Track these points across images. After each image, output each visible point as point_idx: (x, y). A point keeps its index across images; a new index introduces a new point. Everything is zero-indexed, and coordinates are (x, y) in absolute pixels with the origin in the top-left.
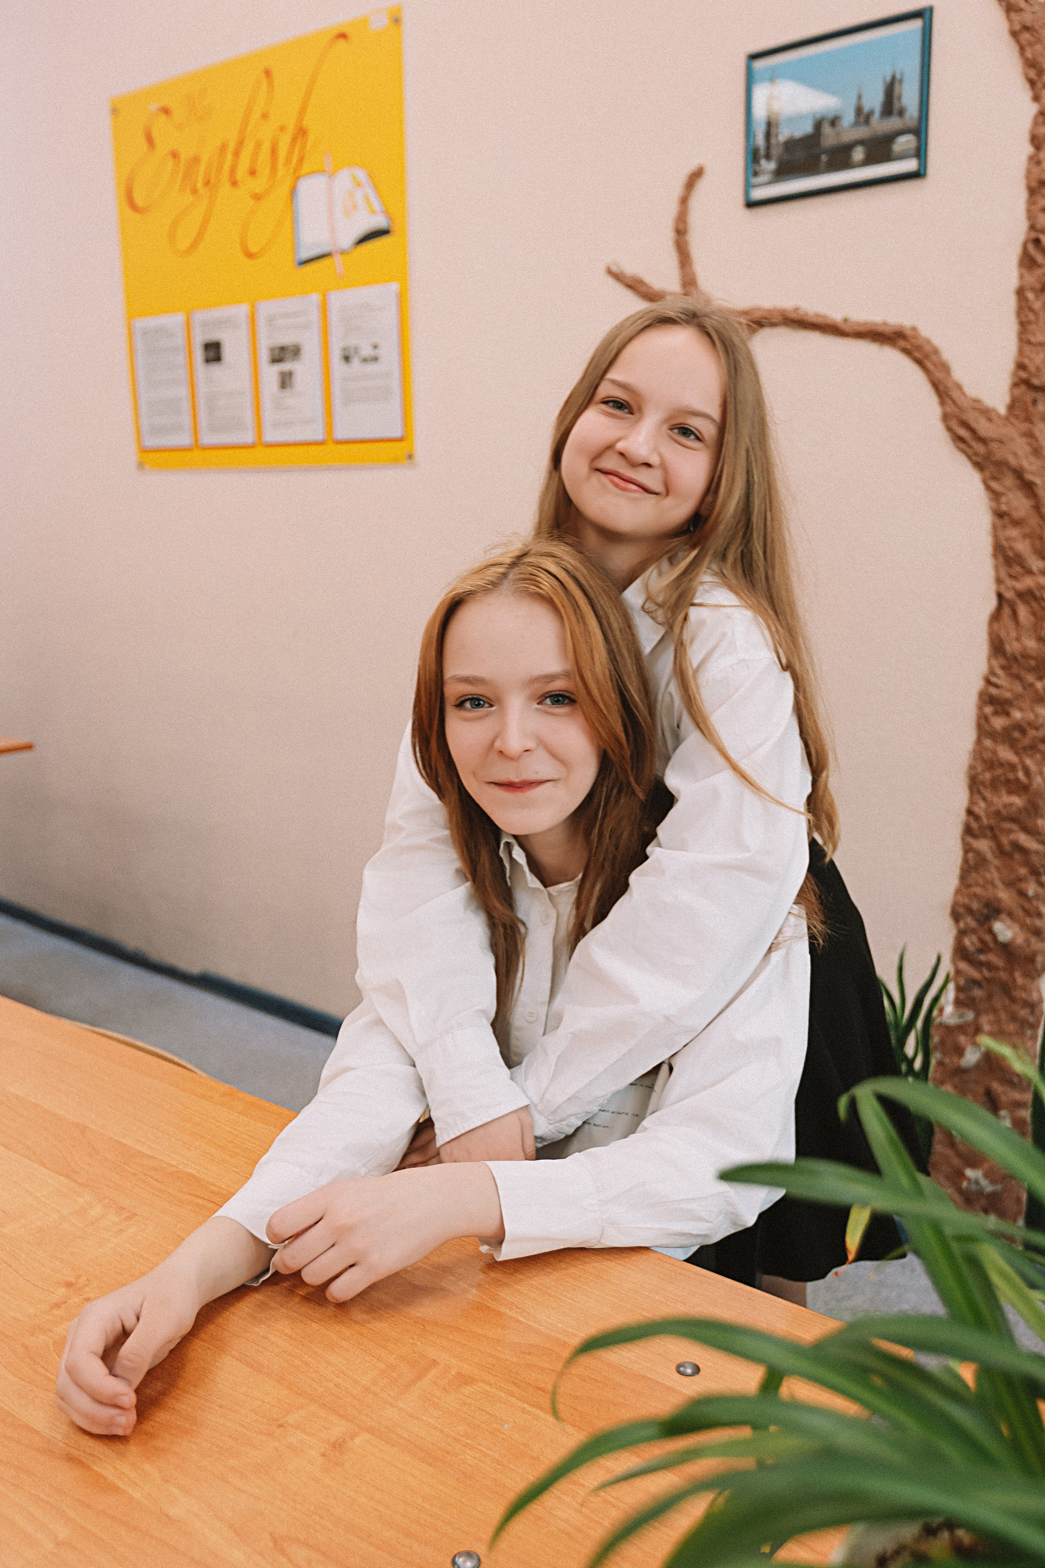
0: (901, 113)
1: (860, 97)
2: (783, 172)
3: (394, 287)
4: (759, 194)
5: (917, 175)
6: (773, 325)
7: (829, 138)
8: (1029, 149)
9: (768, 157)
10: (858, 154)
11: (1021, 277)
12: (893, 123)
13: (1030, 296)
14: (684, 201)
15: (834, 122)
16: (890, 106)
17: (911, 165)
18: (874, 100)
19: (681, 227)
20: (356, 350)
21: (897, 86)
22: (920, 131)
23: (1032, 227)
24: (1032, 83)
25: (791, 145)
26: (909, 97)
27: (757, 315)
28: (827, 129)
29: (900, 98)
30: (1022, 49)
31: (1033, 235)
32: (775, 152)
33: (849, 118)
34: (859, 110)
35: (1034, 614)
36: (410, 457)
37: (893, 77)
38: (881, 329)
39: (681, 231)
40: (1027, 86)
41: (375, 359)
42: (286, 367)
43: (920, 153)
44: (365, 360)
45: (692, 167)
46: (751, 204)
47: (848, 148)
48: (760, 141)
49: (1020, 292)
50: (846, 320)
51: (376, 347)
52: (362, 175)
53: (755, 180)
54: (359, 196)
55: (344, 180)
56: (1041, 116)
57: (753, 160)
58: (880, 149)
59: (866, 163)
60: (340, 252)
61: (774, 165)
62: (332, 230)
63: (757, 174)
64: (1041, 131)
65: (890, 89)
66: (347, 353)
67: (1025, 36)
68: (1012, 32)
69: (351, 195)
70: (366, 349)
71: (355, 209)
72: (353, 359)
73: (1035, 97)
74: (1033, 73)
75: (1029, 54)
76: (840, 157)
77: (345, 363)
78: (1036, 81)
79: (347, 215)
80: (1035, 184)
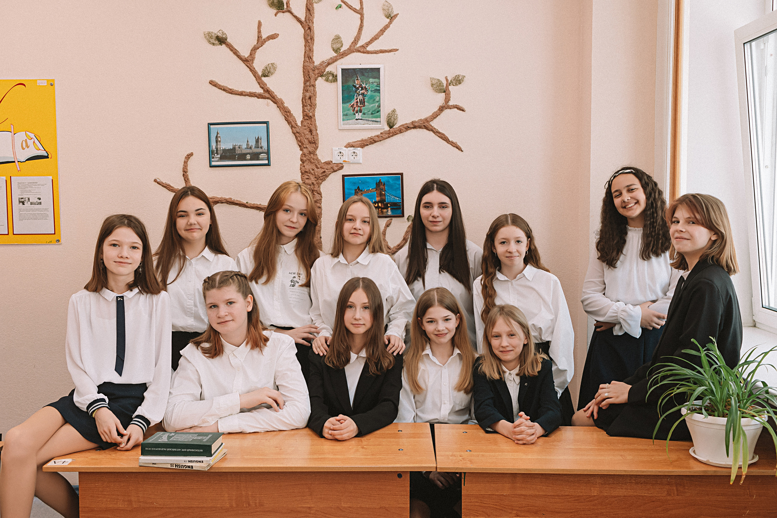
0: (261, 148)
1: (248, 141)
2: (222, 158)
3: (50, 178)
4: (213, 164)
5: (268, 165)
6: (222, 203)
7: (238, 151)
8: (301, 163)
9: (217, 154)
10: (248, 157)
12: (259, 150)
14: (186, 162)
15: (240, 147)
16: (258, 145)
17: (266, 162)
18: (253, 143)
19: (185, 170)
20: (29, 199)
21: (260, 140)
22: (268, 153)
24: (300, 146)
25: (225, 151)
26: (264, 144)
27: (217, 200)
28: (237, 148)
29: (261, 144)
30: (296, 137)
32: (218, 152)
33: (244, 146)
34: (248, 145)
36: (58, 241)
37: (258, 138)
38: (260, 206)
39: (185, 172)
40: (298, 147)
41: (40, 203)
43: (268, 159)
44: (32, 204)
45: (189, 152)
46: (210, 167)
47: (245, 155)
48: (213, 148)
50: (247, 203)
51: (40, 199)
52: (32, 136)
53: (213, 160)
54: (30, 142)
55: (21, 136)
56: (304, 155)
57: (211, 153)
58: (255, 156)
59: (251, 159)
60: (18, 162)
61: (219, 156)
62: (14, 153)
63: (213, 158)
64: (305, 159)
65: (257, 141)
66: (22, 200)
67: (297, 135)
68: (293, 133)
69: (26, 141)
70: (34, 199)
71: (28, 147)
72: (26, 203)
73: (301, 150)
74: (300, 144)
75: (299, 139)
76: (242, 157)
77: (21, 204)
78: (301, 146)
79: (23, 149)
80: (304, 172)
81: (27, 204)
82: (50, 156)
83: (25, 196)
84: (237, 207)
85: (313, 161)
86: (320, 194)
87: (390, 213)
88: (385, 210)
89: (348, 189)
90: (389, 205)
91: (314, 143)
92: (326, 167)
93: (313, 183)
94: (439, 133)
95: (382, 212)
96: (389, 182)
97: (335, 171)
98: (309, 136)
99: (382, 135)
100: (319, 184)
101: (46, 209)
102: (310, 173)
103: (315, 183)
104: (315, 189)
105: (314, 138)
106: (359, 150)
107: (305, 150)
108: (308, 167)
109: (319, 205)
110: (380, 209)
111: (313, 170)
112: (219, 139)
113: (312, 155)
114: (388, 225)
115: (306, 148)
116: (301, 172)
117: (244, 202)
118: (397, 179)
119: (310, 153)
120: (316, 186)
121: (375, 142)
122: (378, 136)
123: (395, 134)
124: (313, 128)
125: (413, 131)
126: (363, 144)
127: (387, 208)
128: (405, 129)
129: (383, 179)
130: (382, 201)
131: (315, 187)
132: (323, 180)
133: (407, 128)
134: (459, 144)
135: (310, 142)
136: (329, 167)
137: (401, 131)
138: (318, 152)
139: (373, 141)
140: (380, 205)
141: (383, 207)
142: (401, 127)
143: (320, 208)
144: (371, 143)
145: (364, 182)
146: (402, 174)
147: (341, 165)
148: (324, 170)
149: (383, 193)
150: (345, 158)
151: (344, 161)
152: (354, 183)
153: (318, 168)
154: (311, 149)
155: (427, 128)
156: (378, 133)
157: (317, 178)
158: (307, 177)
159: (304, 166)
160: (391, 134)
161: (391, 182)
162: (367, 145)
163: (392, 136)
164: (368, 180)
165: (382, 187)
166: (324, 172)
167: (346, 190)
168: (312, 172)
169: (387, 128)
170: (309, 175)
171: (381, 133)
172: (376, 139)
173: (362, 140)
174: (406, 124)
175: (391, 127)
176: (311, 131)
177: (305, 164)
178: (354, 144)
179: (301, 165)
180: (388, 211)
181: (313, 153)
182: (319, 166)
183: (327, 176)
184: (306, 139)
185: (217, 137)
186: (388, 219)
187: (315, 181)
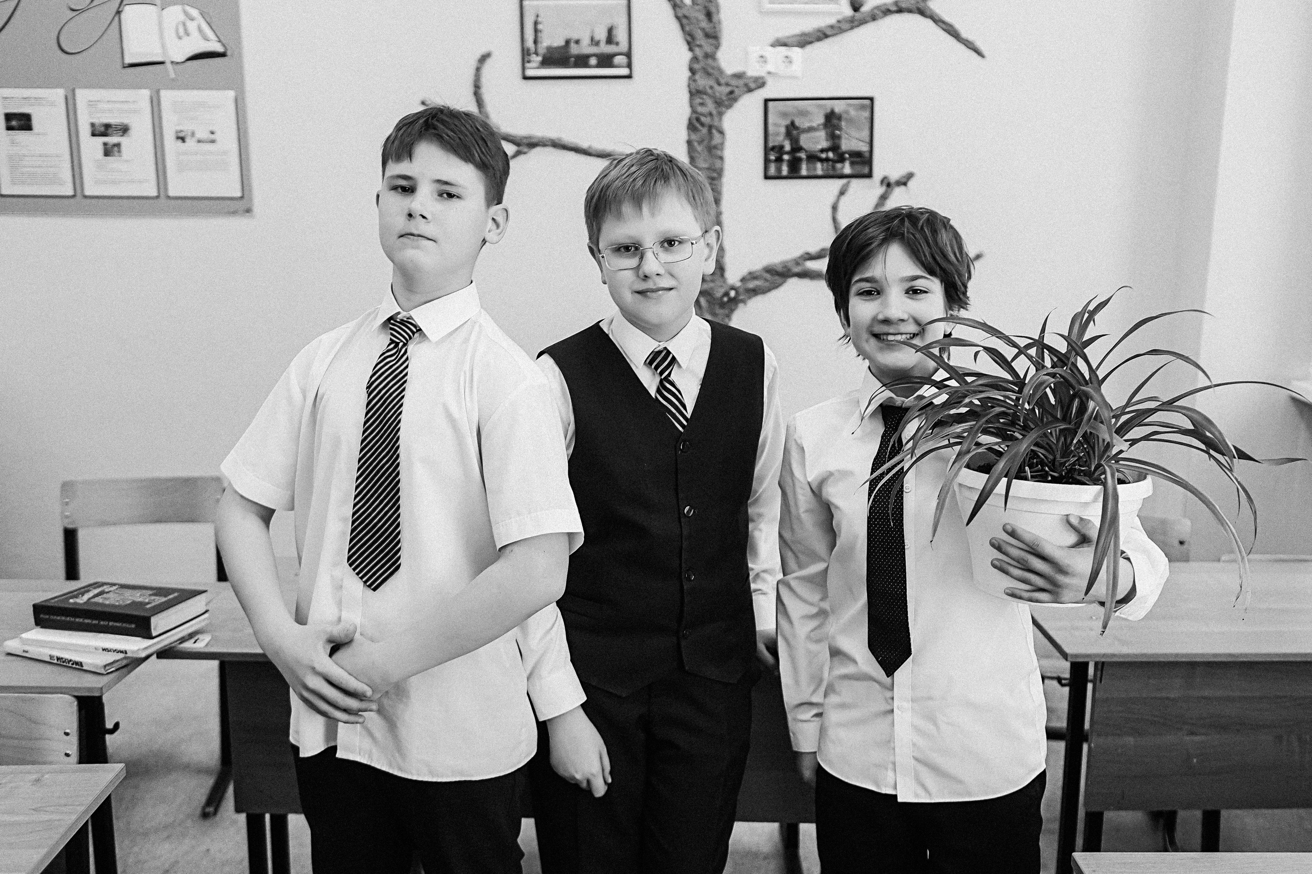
0: (617, 44)
1: (592, 32)
2: (545, 63)
3: (231, 94)
4: (530, 73)
5: (629, 77)
6: (544, 145)
7: (574, 50)
8: (688, 74)
9: (536, 53)
10: (593, 61)
11: (689, 135)
12: (613, 49)
13: (696, 144)
14: (478, 69)
15: (577, 42)
16: (610, 40)
17: (625, 71)
18: (602, 35)
19: (476, 85)
20: (193, 134)
21: (614, 30)
22: (628, 55)
23: (694, 111)
24: (689, 43)
25: (549, 49)
26: (621, 35)
27: (534, 141)
28: (572, 45)
29: (616, 37)
30: (682, 26)
31: (694, 116)
32: (540, 52)
33: (586, 41)
34: (592, 39)
35: (707, 301)
36: (248, 211)
37: (612, 26)
39: (477, 87)
40: (685, 43)
41: (213, 141)
42: (112, 140)
43: (629, 66)
44: (199, 141)
45: (483, 50)
46: (525, 78)
47: (588, 57)
48: (530, 43)
49: (689, 143)
51: (212, 133)
52: (194, 12)
53: (527, 65)
54: (192, 26)
55: (175, 13)
56: (695, 59)
57: (525, 54)
58: (606, 61)
59: (599, 65)
60: (172, 62)
61: (540, 59)
62: (163, 46)
63: (529, 62)
64: (696, 66)
65: (610, 31)
66: (181, 135)
67: (685, 21)
68: (677, 18)
69: (184, 24)
70: (202, 134)
71: (188, 35)
72: (187, 140)
73: (691, 49)
74: (689, 38)
75: (687, 28)
76: (582, 61)
77: (180, 141)
78: (691, 43)
79: (180, 38)
80: (694, 91)
81: (190, 142)
82: (229, 53)
83: (187, 127)
84: (571, 155)
85: (711, 71)
86: (721, 132)
87: (847, 169)
88: (839, 165)
89: (775, 125)
90: (847, 156)
91: (713, 36)
92: (734, 82)
93: (711, 114)
94: (944, 22)
95: (834, 168)
96: (847, 112)
97: (750, 90)
98: (704, 24)
99: (838, 25)
100: (721, 114)
101: (225, 153)
102: (705, 93)
103: (714, 112)
104: (716, 124)
105: (715, 28)
106: (796, 52)
107: (697, 51)
108: (703, 82)
109: (719, 153)
110: (830, 163)
111: (711, 87)
112: (540, 27)
113: (710, 61)
114: (842, 193)
115: (700, 46)
116: (690, 92)
117: (584, 145)
118: (863, 107)
119: (707, 56)
120: (716, 119)
121: (826, 36)
122: (832, 27)
123: (863, 22)
124: (713, 9)
125: (897, 17)
126: (804, 41)
127: (841, 160)
128: (881, 14)
129: (839, 107)
130: (835, 148)
131: (712, 119)
132: (729, 107)
133: (887, 12)
134: (979, 44)
135: (707, 36)
136: (741, 82)
137: (874, 18)
138: (720, 55)
139: (822, 35)
140: (831, 155)
141: (836, 158)
142: (876, 11)
143: (721, 158)
144: (819, 39)
145: (803, 113)
146: (871, 99)
147: (761, 81)
148: (728, 89)
149: (837, 132)
150: (770, 67)
151: (769, 73)
152: (784, 115)
153: (719, 84)
154: (708, 49)
155: (922, 12)
156: (832, 21)
157: (719, 103)
158: (701, 101)
159: (695, 81)
160: (856, 23)
161: (853, 113)
162: (811, 43)
163: (858, 26)
164: (809, 109)
165: (835, 121)
166: (732, 92)
167: (771, 128)
168: (709, 91)
169: (848, 12)
170: (705, 97)
171: (839, 22)
172: (829, 32)
173: (803, 34)
174: (885, 4)
175: (856, 9)
176: (709, 15)
177: (697, 77)
178: (786, 40)
179: (690, 78)
180: (843, 168)
181: (710, 56)
182: (722, 81)
183: (735, 100)
184: (699, 28)
185: (536, 23)
186: (844, 181)
187: (716, 108)
